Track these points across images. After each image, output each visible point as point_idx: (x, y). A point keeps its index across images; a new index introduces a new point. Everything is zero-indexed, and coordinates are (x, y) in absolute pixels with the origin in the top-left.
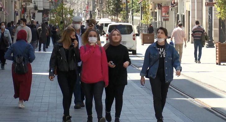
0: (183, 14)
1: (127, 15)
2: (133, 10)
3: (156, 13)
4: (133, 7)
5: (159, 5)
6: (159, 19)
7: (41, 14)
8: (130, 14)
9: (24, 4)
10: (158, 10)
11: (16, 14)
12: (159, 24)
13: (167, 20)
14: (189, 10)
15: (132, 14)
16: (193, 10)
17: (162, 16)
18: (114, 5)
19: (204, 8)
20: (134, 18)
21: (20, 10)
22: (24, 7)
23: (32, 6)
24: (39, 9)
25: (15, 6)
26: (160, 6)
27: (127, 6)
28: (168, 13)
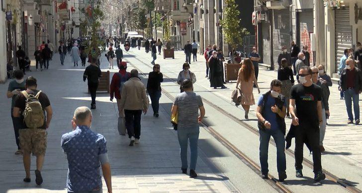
0: (198, 30)
1: (152, 29)
2: (156, 25)
3: (176, 28)
4: (156, 22)
5: (177, 21)
6: (178, 33)
7: (78, 28)
8: (154, 27)
9: (63, 22)
10: (177, 26)
11: (57, 32)
12: (178, 38)
13: (186, 34)
14: (202, 28)
15: (156, 28)
16: (206, 27)
17: (180, 32)
18: (140, 21)
19: (216, 27)
20: (157, 31)
21: (60, 28)
22: (64, 24)
23: (70, 22)
24: (76, 24)
25: (56, 25)
26: (179, 23)
27: (151, 21)
28: (185, 29)
